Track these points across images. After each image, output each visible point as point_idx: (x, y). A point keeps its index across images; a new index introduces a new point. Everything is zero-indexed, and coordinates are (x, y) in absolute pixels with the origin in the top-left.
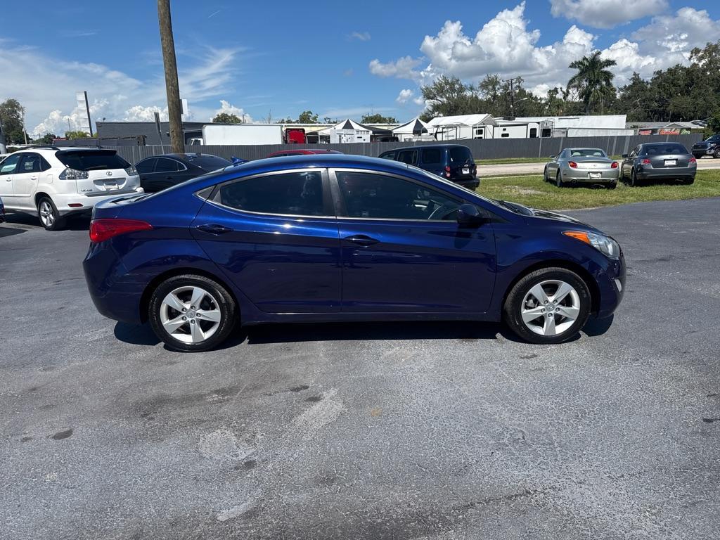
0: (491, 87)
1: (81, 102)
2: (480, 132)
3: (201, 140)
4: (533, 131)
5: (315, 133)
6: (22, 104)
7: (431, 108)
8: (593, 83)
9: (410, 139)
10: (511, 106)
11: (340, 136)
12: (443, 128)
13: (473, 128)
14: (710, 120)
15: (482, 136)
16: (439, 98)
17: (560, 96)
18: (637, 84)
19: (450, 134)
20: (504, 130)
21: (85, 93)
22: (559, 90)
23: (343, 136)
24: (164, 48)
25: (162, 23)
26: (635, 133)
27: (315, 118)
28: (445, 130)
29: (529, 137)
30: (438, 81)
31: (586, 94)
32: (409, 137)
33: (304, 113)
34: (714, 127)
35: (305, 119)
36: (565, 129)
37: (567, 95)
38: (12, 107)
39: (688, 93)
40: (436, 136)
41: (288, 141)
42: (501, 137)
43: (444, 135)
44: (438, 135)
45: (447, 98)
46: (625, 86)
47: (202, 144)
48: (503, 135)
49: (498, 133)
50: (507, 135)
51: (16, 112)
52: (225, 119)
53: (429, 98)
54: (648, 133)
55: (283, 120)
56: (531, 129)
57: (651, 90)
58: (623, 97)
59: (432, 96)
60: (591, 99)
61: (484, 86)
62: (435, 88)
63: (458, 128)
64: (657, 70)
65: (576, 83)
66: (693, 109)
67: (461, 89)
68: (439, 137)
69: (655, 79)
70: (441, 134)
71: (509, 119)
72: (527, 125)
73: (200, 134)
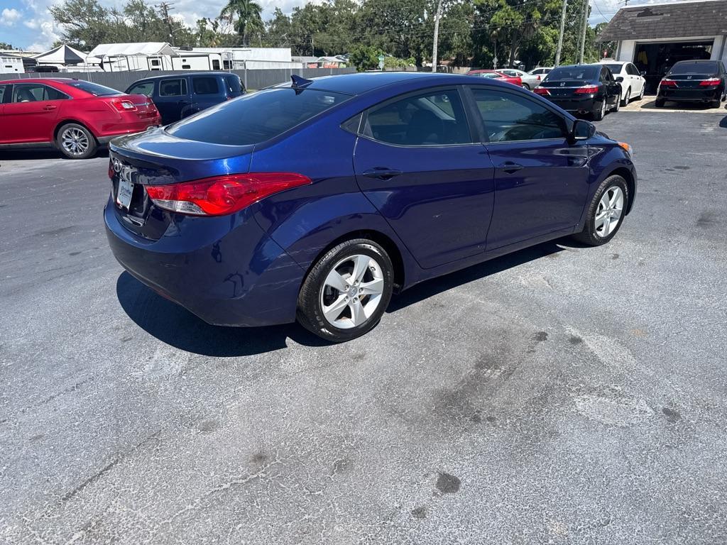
0: (138, 12)
2: (155, 63)
4: (216, 62)
8: (244, 15)
10: (170, 35)
12: (110, 57)
13: (148, 58)
14: (350, 55)
15: (160, 67)
16: (76, 22)
17: (209, 27)
18: (280, 19)
19: (120, 64)
20: (184, 60)
22: (207, 21)
26: (304, 67)
28: (112, 60)
29: (212, 69)
31: (240, 27)
34: (354, 61)
36: (242, 61)
37: (217, 27)
39: (325, 29)
40: (102, 67)
42: (182, 69)
43: (113, 65)
44: (104, 65)
45: (88, 22)
46: (271, 21)
48: (184, 67)
49: (178, 65)
50: (189, 67)
53: (62, 21)
54: (315, 66)
56: (213, 61)
57: (294, 26)
58: (271, 30)
59: (65, 18)
60: (245, 31)
61: (129, 11)
63: (130, 58)
64: (295, 7)
65: (228, 15)
66: (331, 45)
67: (102, 13)
68: (107, 68)
69: (295, 15)
70: (108, 65)
71: (186, 49)
72: (208, 56)
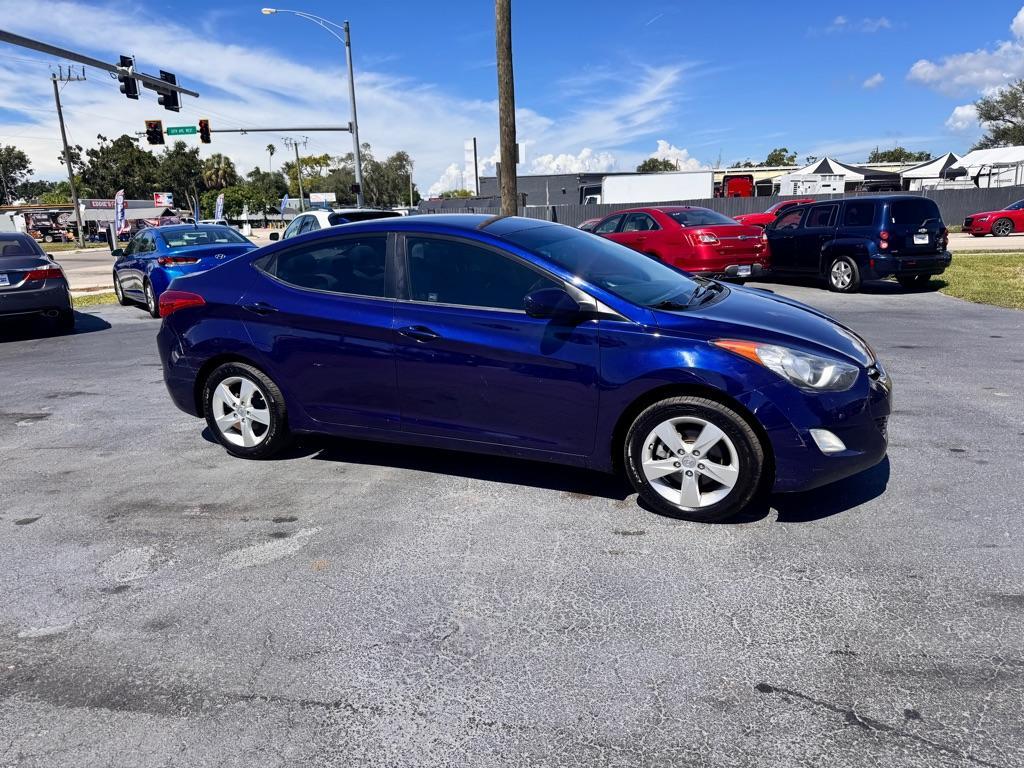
1: (469, 151)
3: (598, 197)
5: (769, 181)
6: (411, 158)
7: (991, 136)
9: (932, 187)
11: (795, 185)
12: (992, 168)
16: (1007, 117)
19: (1002, 177)
21: (475, 139)
23: (799, 184)
24: (500, 77)
25: (500, 43)
27: (792, 159)
28: (994, 171)
30: (1009, 89)
32: (930, 184)
33: (775, 151)
35: (776, 160)
38: (401, 161)
40: (977, 182)
41: (725, 194)
43: (993, 178)
44: (980, 179)
47: (599, 202)
51: (404, 166)
52: (654, 166)
55: (739, 163)
59: (994, 114)
62: (1002, 102)
63: (1020, 167)
68: (983, 183)
70: (987, 178)
73: (598, 190)
